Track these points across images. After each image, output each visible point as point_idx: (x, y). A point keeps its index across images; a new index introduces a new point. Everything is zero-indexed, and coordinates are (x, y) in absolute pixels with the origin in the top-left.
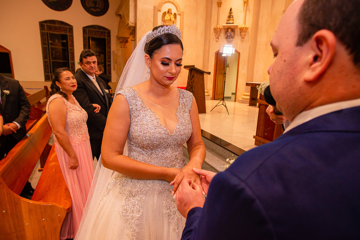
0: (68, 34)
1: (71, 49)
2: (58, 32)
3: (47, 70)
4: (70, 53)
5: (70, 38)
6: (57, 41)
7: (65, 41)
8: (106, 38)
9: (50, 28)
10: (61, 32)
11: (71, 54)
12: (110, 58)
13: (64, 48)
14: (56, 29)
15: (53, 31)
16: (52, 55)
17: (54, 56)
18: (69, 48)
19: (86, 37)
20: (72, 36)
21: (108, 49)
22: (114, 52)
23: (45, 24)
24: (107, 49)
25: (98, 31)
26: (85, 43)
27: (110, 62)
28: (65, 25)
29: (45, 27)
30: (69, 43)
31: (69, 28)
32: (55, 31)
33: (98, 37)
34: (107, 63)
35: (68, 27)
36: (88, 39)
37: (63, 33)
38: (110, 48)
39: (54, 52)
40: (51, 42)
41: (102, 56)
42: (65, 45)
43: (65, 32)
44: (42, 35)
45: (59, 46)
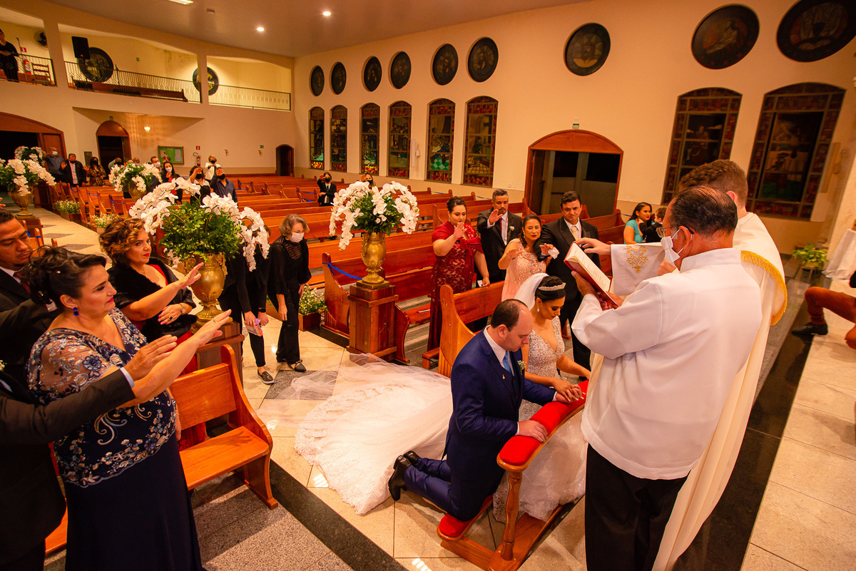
0: (728, 112)
1: (726, 144)
2: (708, 110)
3: (670, 184)
4: (723, 151)
5: (729, 120)
6: (702, 128)
7: (718, 127)
8: (826, 110)
9: (695, 105)
10: (714, 110)
11: (723, 154)
12: (823, 160)
13: (713, 141)
14: (706, 104)
15: (699, 110)
16: (685, 157)
17: (688, 158)
18: (724, 140)
19: (768, 115)
20: (736, 116)
21: (824, 137)
22: (838, 144)
23: (689, 99)
24: (820, 138)
25: (806, 97)
26: (763, 128)
27: (820, 170)
28: (726, 95)
29: (686, 104)
30: (726, 130)
31: (734, 100)
32: (703, 110)
33: (803, 110)
34: (810, 173)
35: (731, 97)
36: (771, 120)
37: (718, 111)
38: (830, 135)
39: (689, 151)
40: (689, 131)
41: (802, 155)
42: (716, 135)
43: (722, 110)
44: (679, 118)
45: (704, 138)
